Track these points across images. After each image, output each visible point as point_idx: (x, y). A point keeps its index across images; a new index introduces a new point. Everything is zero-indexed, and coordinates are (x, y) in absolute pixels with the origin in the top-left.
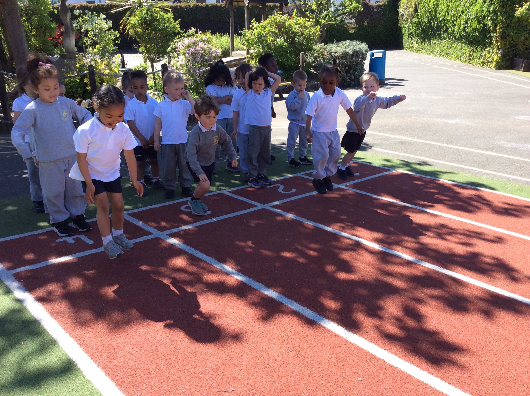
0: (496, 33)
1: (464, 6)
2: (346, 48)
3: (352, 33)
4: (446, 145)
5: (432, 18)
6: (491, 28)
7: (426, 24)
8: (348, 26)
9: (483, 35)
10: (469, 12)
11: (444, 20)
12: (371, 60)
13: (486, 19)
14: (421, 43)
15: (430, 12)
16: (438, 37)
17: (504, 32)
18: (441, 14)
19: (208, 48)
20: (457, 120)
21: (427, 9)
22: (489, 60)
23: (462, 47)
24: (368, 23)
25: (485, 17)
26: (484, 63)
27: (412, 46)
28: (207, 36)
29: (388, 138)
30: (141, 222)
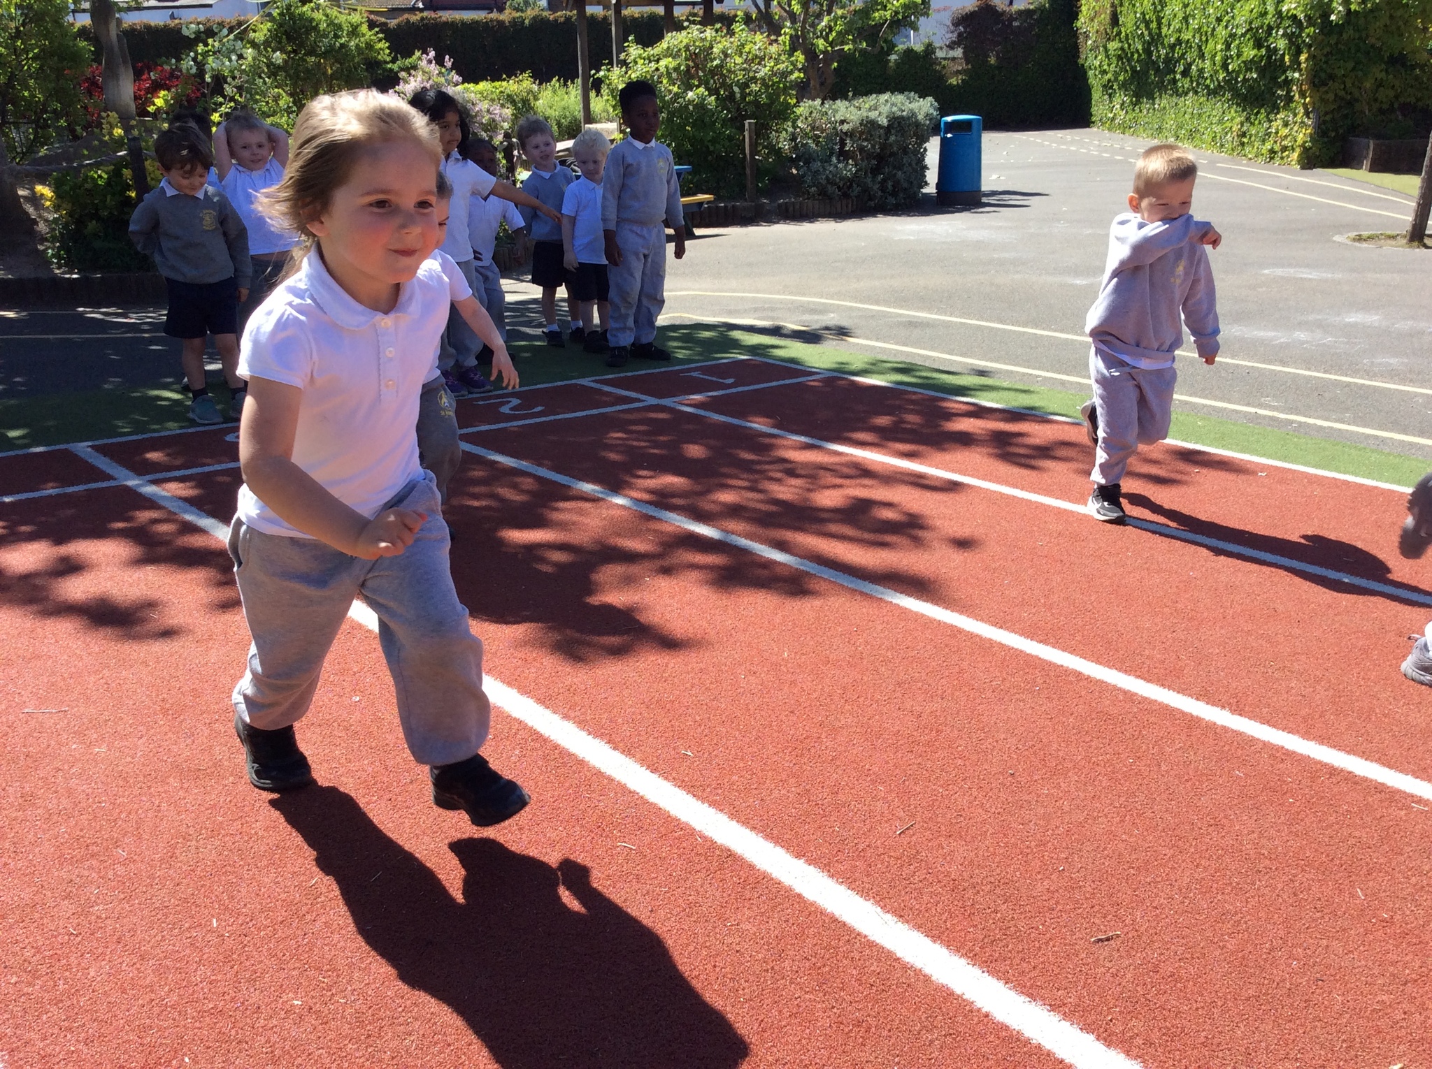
0: (1300, 70)
2: (870, 109)
3: (954, 85)
5: (1152, 39)
6: (1287, 58)
8: (944, 67)
9: (1270, 78)
10: (1233, 17)
12: (944, 142)
13: (1273, 34)
14: (1131, 107)
15: (1147, 24)
16: (1171, 89)
17: (1321, 69)
18: (1172, 28)
21: (1138, 15)
22: (1285, 143)
23: (1224, 113)
24: (998, 57)
25: (1270, 28)
26: (1275, 153)
27: (1111, 115)
28: (521, 84)
29: (885, 314)
30: (107, 460)
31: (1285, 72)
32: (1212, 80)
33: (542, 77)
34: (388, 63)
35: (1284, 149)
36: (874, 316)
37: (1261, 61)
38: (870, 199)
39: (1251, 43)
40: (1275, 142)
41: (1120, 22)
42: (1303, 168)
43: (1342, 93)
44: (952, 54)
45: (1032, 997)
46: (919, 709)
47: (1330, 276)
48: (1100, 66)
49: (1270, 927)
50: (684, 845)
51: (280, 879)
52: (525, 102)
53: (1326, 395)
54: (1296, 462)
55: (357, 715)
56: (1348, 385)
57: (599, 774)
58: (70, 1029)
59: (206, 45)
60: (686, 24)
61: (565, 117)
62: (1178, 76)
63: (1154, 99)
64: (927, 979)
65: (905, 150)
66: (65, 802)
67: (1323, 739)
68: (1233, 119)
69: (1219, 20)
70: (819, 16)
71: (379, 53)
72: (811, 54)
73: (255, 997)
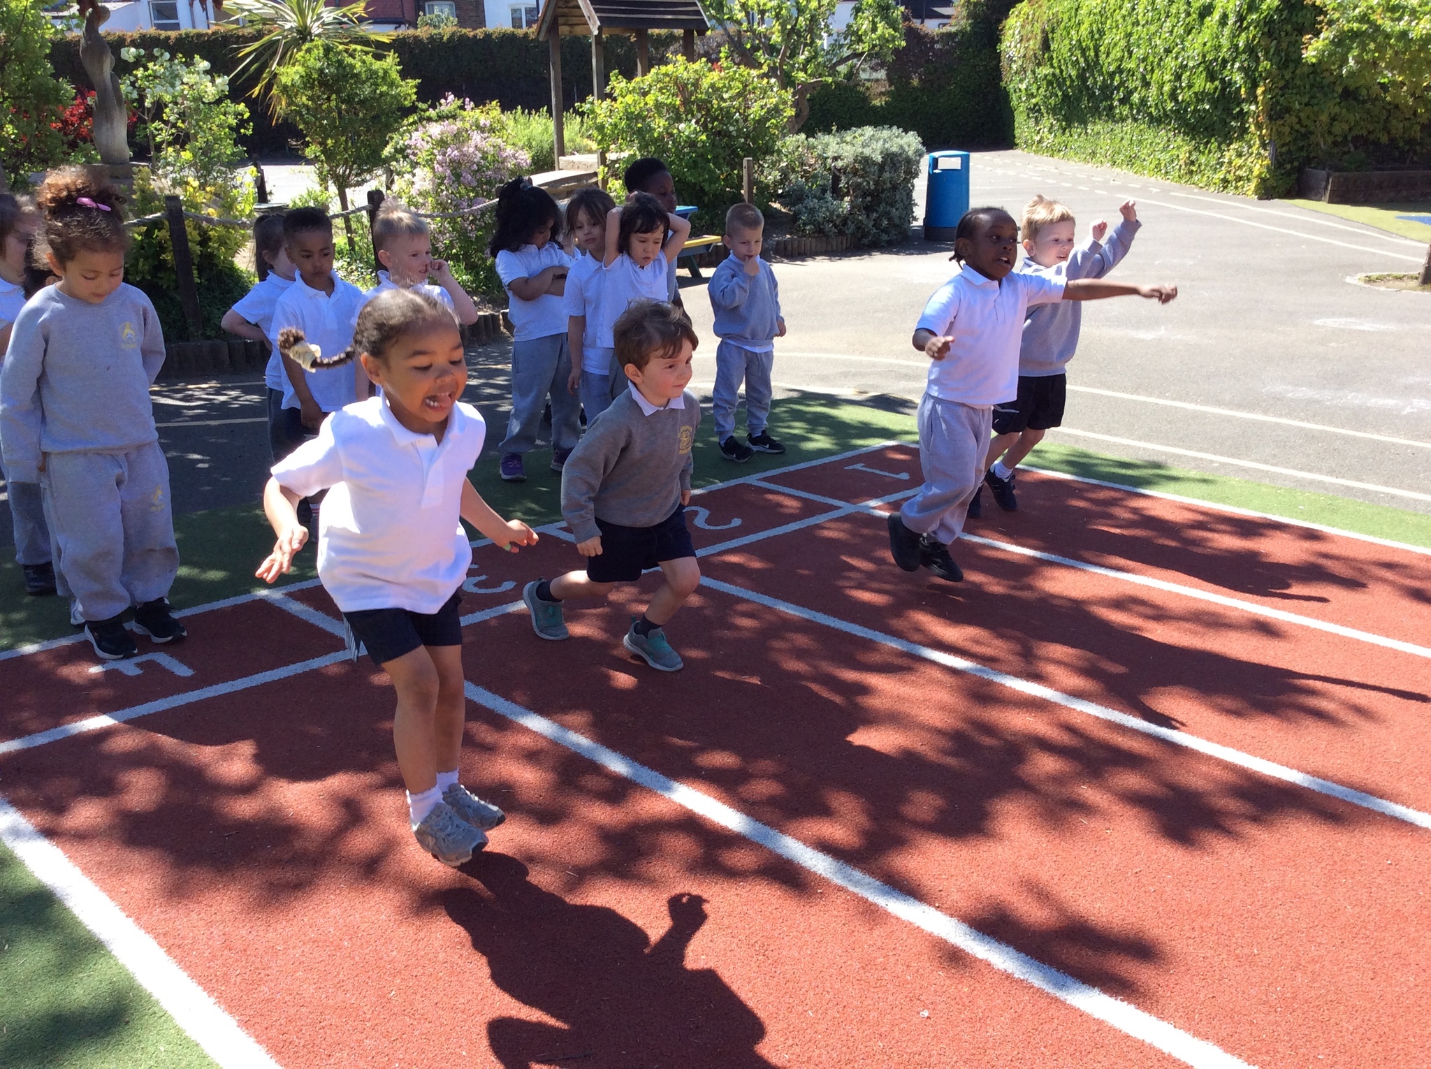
0: (1257, 103)
1: (1171, 35)
2: (863, 147)
3: (877, 107)
4: (1134, 397)
5: (1088, 65)
6: (1243, 90)
7: (1072, 81)
8: (868, 88)
9: (1224, 110)
10: (1183, 49)
11: (1119, 70)
12: (933, 178)
13: (1229, 68)
14: (1061, 131)
15: (1083, 51)
16: (1107, 115)
17: (1277, 102)
18: (1112, 56)
19: (494, 147)
20: (1162, 332)
21: (1074, 42)
22: (1239, 173)
23: (1169, 141)
24: (920, 79)
25: (1225, 62)
26: (1229, 182)
27: (1038, 138)
28: (490, 114)
31: (1239, 104)
32: (1156, 109)
35: (1239, 179)
37: (1215, 92)
38: (865, 237)
39: (1204, 74)
40: (1229, 172)
41: (1052, 48)
42: (1260, 198)
43: (1297, 127)
44: (875, 75)
47: (1383, 327)
48: (1026, 90)
59: (146, 69)
63: (1086, 124)
68: (1179, 148)
69: (1168, 51)
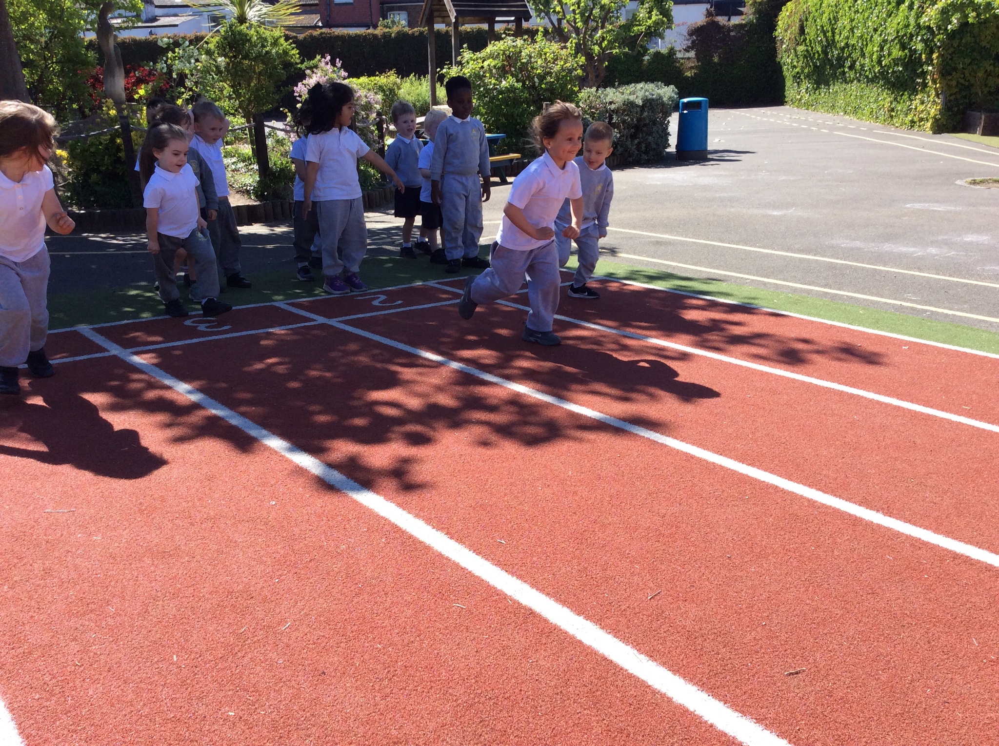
0: (933, 65)
2: (632, 95)
3: (689, 77)
5: (828, 43)
6: (923, 56)
8: (682, 64)
10: (885, 28)
12: (682, 116)
13: (914, 40)
14: (813, 91)
15: (824, 33)
16: (841, 79)
17: (947, 64)
18: (842, 36)
21: (819, 27)
22: (922, 115)
23: (878, 95)
24: (720, 57)
25: (912, 36)
26: (915, 122)
27: (799, 97)
28: (389, 79)
29: (640, 236)
30: (103, 338)
31: (922, 66)
32: (870, 72)
33: (403, 73)
34: (298, 64)
35: (921, 120)
36: (631, 237)
37: (905, 58)
38: (630, 156)
39: (898, 47)
40: (915, 115)
41: (806, 32)
42: (934, 133)
43: (962, 81)
44: (688, 55)
45: (744, 713)
46: (664, 511)
47: (953, 208)
48: (791, 63)
49: (911, 665)
50: (499, 605)
51: (219, 628)
52: (392, 91)
53: (950, 292)
54: (929, 339)
55: (273, 515)
56: (966, 285)
57: (440, 555)
58: (75, 731)
59: (174, 52)
60: (503, 36)
61: (419, 101)
62: (846, 70)
63: (829, 86)
64: (670, 700)
65: (654, 122)
66: (74, 575)
67: (949, 534)
68: (884, 99)
69: (875, 30)
70: (595, 30)
71: (292, 58)
72: (589, 56)
73: (202, 710)
